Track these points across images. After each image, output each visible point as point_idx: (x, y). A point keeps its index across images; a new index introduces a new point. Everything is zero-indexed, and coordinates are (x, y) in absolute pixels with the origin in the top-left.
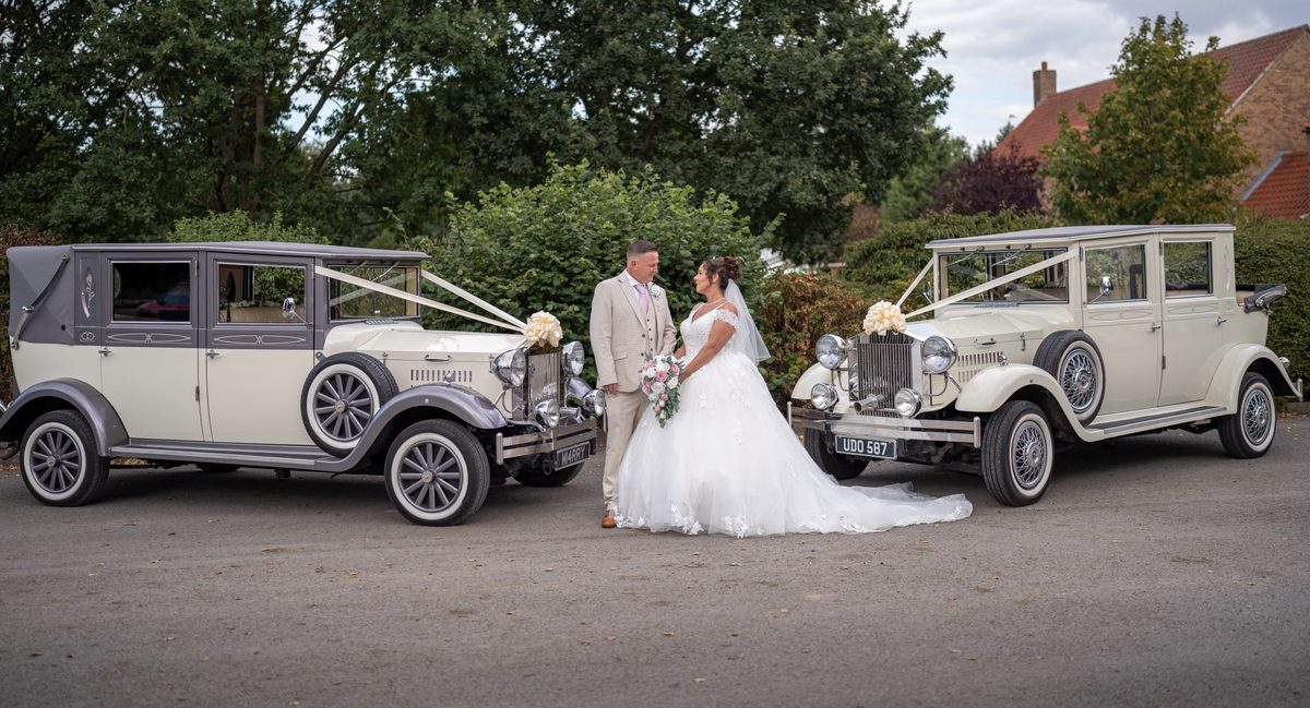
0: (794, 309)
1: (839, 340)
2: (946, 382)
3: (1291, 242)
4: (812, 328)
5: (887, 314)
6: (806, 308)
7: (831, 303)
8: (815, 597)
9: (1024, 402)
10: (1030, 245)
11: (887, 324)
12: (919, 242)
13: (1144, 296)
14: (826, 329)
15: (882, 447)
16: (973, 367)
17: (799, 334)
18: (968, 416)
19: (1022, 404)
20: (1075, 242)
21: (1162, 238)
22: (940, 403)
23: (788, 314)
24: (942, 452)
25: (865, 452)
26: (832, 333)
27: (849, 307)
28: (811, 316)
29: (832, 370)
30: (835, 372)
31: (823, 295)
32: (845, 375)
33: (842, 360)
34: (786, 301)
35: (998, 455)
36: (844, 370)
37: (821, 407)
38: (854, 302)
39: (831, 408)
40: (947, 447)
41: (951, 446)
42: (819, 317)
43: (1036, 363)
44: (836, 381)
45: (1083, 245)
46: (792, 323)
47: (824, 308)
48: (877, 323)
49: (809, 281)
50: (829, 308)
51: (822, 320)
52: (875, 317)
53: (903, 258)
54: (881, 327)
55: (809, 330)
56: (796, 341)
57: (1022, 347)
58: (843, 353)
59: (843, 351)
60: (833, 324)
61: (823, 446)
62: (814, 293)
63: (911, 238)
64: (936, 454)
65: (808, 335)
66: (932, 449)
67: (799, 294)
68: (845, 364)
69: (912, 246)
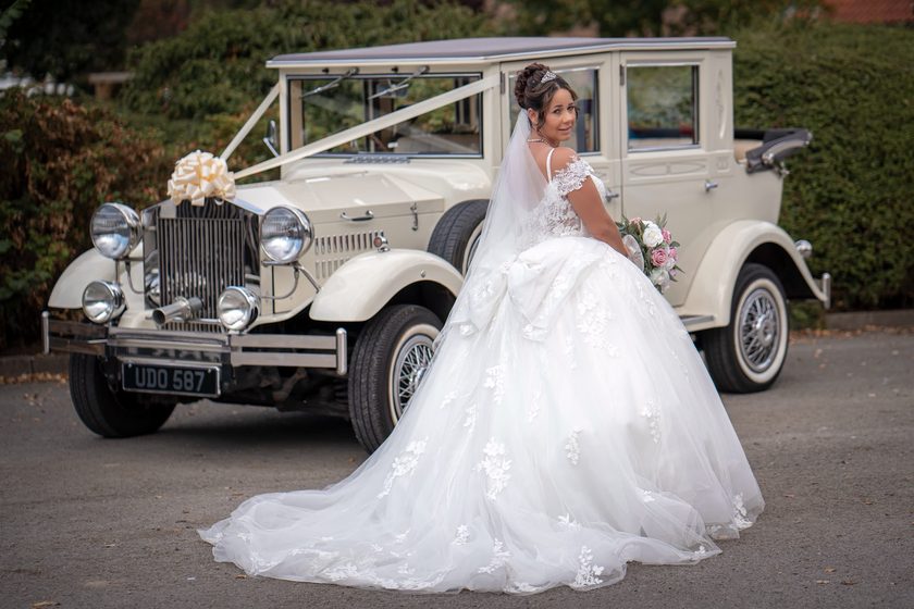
0: (44, 160)
1: (127, 212)
2: (297, 279)
3: (841, 62)
4: (75, 194)
5: (205, 172)
6: (65, 160)
7: (110, 151)
8: (97, 583)
9: (412, 308)
10: (428, 67)
11: (205, 187)
12: (259, 47)
13: (597, 148)
14: (101, 195)
15: (196, 379)
16: (339, 256)
17: (54, 204)
18: (328, 328)
19: (411, 309)
20: (494, 64)
21: (624, 60)
22: (288, 310)
23: (34, 170)
24: (289, 384)
25: (170, 387)
26: (112, 201)
27: (140, 159)
28: (74, 173)
29: (117, 260)
30: (122, 264)
31: (94, 139)
32: (138, 268)
33: (133, 243)
34: (29, 147)
35: (373, 386)
36: (136, 259)
37: (99, 318)
38: (148, 151)
39: (116, 321)
40: (296, 377)
41: (303, 375)
42: (88, 175)
43: (432, 249)
44: (123, 277)
45: (506, 69)
46: (41, 186)
47: (97, 160)
48: (189, 186)
49: (71, 114)
50: (107, 162)
51: (94, 181)
52: (187, 177)
53: (231, 74)
54: (197, 191)
55: (70, 196)
56: (49, 215)
57: (413, 225)
58: (134, 233)
59: (134, 230)
60: (113, 187)
61: (101, 382)
62: (78, 134)
63: (245, 40)
64: (280, 388)
65: (70, 206)
66: (276, 379)
67: (53, 136)
68: (138, 250)
69: (247, 54)
